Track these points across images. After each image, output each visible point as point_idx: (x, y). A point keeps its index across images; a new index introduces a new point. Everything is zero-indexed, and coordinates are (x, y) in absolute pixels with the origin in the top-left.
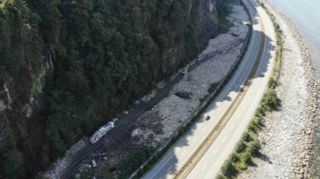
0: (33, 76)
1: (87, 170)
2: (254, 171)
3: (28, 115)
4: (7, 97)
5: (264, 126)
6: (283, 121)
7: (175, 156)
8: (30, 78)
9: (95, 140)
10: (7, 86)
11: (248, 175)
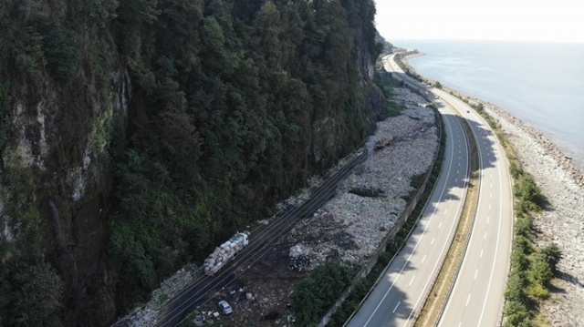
0: (97, 107)
1: (212, 322)
2: (564, 299)
3: (76, 196)
4: (39, 137)
5: (540, 232)
6: (565, 225)
7: (395, 288)
8: (91, 107)
9: (215, 264)
10: (43, 112)
11: (558, 307)
